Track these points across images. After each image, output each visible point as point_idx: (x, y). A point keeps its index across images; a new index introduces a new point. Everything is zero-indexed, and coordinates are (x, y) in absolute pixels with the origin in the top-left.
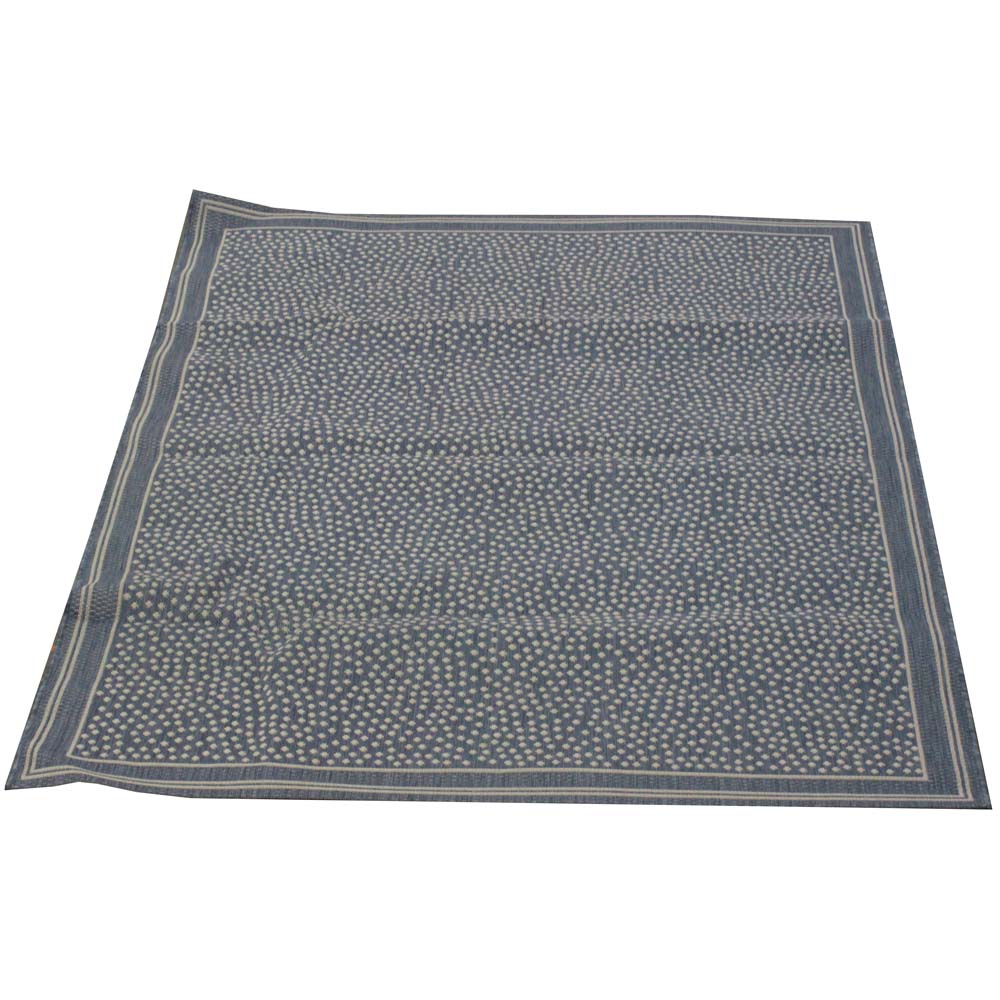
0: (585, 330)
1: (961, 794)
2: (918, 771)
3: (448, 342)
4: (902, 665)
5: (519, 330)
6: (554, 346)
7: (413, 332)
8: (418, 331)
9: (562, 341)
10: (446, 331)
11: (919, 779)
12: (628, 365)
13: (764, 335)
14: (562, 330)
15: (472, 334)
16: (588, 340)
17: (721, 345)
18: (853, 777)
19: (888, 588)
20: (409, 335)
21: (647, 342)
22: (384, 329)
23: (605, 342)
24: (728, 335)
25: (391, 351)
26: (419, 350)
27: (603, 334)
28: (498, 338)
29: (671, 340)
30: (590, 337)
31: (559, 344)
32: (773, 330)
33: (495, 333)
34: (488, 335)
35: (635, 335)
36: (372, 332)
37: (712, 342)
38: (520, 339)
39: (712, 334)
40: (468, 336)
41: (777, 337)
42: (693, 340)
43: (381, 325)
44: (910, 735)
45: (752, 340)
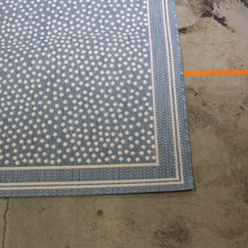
1: (177, 178)
2: (154, 158)
4: (149, 71)
11: (154, 164)
18: (117, 166)
19: (145, 11)
44: (151, 126)
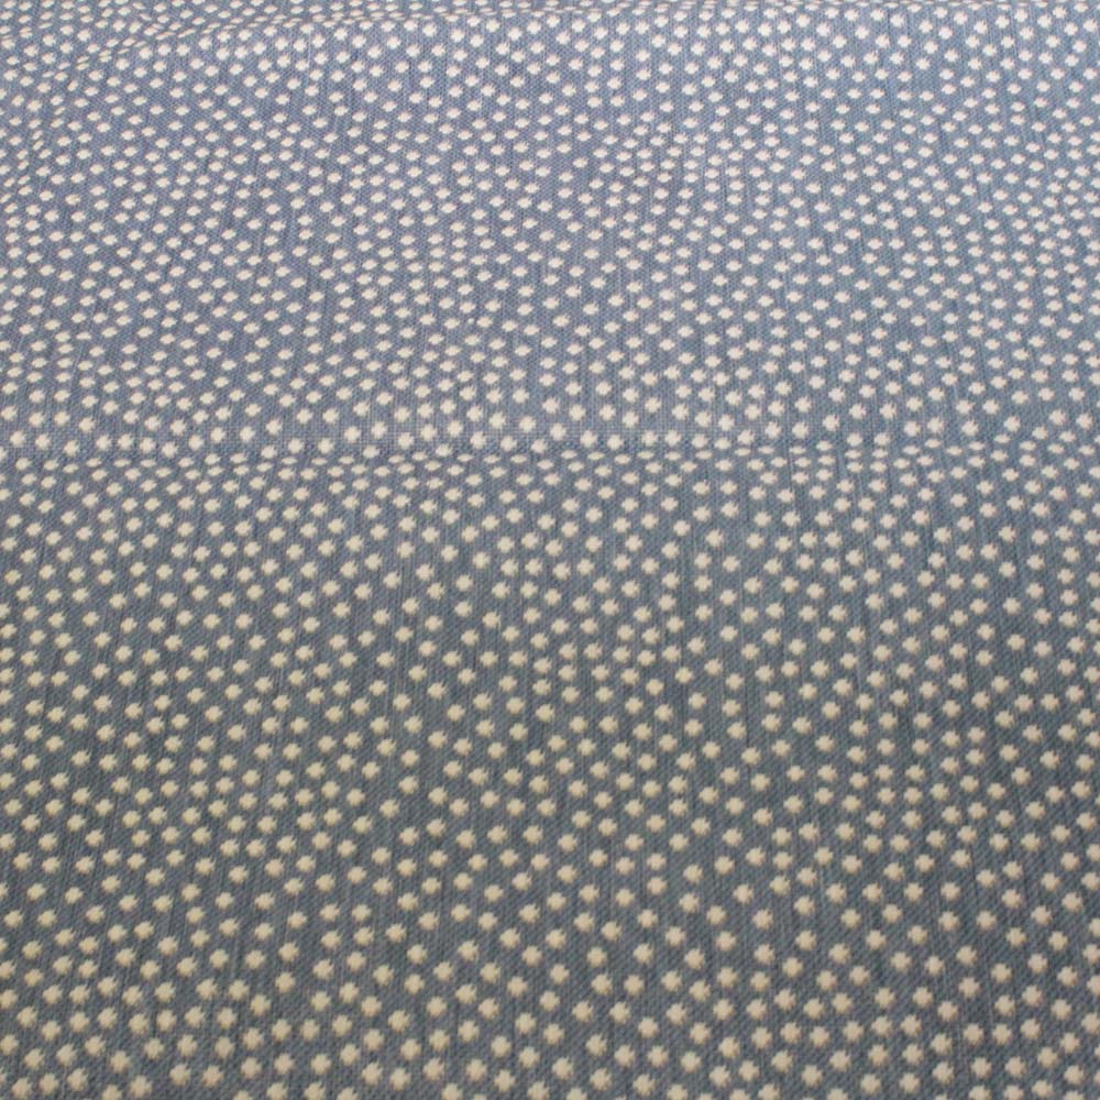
0: (658, 42)
3: (359, 86)
5: (515, 46)
6: (591, 87)
7: (283, 62)
8: (295, 57)
9: (608, 73)
10: (356, 55)
12: (757, 133)
13: (1053, 42)
14: (608, 41)
15: (410, 61)
16: (665, 69)
17: (960, 70)
20: (275, 68)
21: (795, 68)
22: (222, 55)
23: (703, 71)
24: (972, 42)
25: (234, 114)
26: (294, 112)
27: (698, 49)
28: (468, 68)
29: (848, 62)
30: (670, 60)
31: (603, 80)
32: (1071, 29)
33: (460, 56)
34: (445, 61)
35: (769, 51)
36: (196, 64)
37: (938, 62)
38: (516, 70)
39: (938, 41)
40: (402, 67)
41: (1079, 47)
42: (896, 59)
43: (217, 45)
45: (1025, 56)
